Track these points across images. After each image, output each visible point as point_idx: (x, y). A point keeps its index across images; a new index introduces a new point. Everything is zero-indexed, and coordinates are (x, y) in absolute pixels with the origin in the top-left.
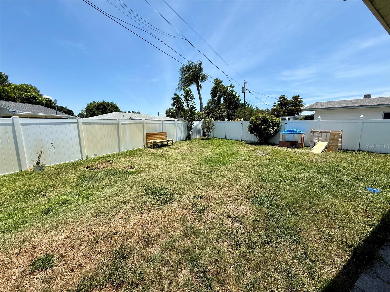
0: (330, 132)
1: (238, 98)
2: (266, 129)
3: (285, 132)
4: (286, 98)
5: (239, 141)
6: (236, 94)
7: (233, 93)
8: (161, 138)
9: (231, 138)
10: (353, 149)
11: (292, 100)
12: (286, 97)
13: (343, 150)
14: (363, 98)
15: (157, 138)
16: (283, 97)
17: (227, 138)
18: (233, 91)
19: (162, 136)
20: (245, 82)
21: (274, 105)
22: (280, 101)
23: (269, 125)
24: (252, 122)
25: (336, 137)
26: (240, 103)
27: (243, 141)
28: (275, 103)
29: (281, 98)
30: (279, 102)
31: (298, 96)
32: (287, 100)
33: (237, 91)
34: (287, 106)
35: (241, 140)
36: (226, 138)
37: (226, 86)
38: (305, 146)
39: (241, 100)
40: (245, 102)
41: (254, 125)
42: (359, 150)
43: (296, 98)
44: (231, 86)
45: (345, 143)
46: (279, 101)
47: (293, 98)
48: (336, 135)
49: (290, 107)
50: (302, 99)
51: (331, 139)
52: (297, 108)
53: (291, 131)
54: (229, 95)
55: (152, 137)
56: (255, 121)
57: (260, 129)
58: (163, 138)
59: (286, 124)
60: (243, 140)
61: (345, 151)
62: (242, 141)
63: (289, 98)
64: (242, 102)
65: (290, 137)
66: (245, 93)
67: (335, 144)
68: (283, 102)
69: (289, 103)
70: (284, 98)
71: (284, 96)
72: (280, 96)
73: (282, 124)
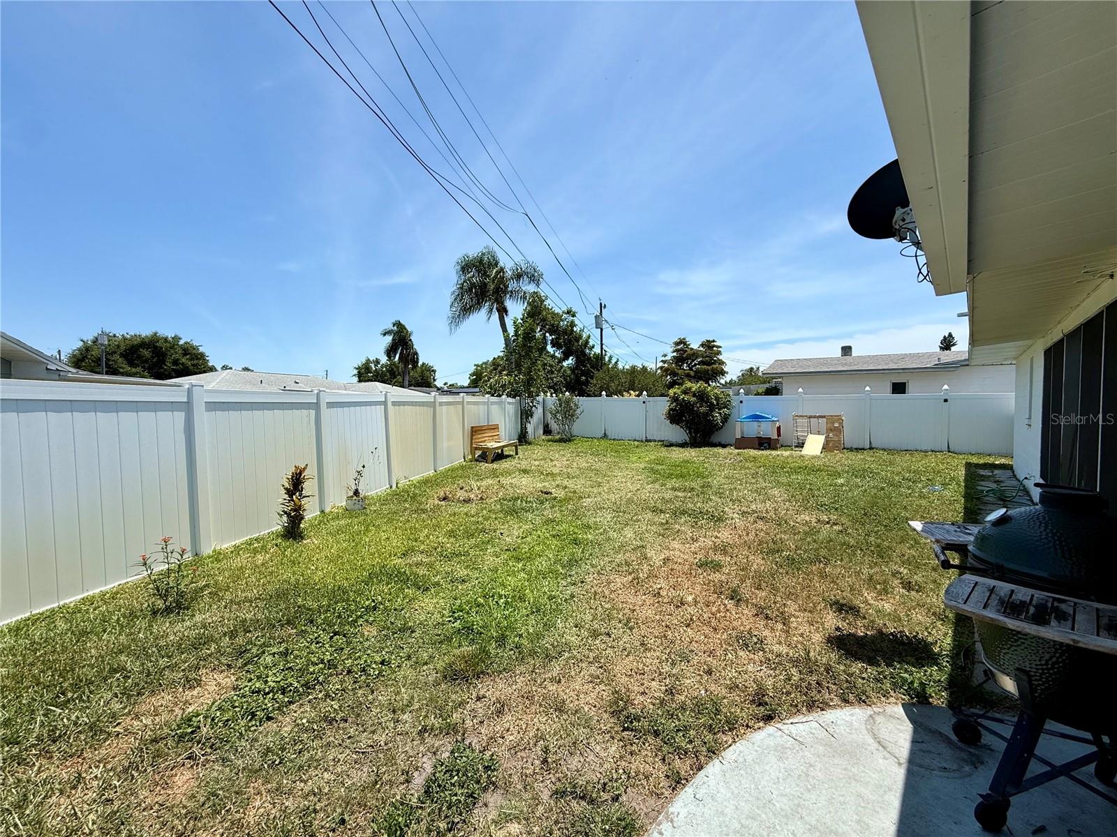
0: (824, 417)
1: (587, 342)
2: (707, 414)
3: (744, 418)
4: (689, 345)
5: (642, 441)
6: (582, 330)
7: (575, 329)
8: (491, 438)
9: (620, 436)
10: (861, 447)
11: (702, 349)
12: (688, 343)
13: (848, 449)
14: (840, 356)
15: (487, 438)
16: (682, 342)
17: (609, 437)
18: (573, 324)
19: (493, 434)
20: (601, 304)
21: (664, 359)
22: (677, 351)
23: (712, 404)
24: (675, 399)
25: (837, 425)
26: (593, 353)
27: (650, 441)
28: (665, 356)
29: (677, 344)
30: (675, 354)
31: (714, 341)
32: (692, 349)
33: (584, 323)
34: (691, 363)
35: (644, 439)
36: (605, 436)
37: (557, 310)
38: (782, 446)
39: (593, 347)
40: (604, 352)
41: (681, 405)
42: (871, 448)
43: (709, 345)
44: (568, 312)
45: (849, 437)
46: (674, 352)
47: (702, 345)
48: (837, 421)
49: (699, 364)
50: (720, 347)
51: (830, 430)
52: (715, 366)
53: (756, 418)
54: (565, 332)
55: (479, 436)
56: (684, 398)
57: (698, 414)
58: (494, 438)
59: (741, 402)
60: (648, 438)
61: (851, 449)
62: (648, 441)
63: (695, 345)
64: (597, 350)
65: (753, 430)
66: (602, 330)
67: (836, 439)
68: (683, 353)
69: (695, 354)
70: (685, 343)
71: (684, 339)
72: (676, 340)
73: (734, 403)
